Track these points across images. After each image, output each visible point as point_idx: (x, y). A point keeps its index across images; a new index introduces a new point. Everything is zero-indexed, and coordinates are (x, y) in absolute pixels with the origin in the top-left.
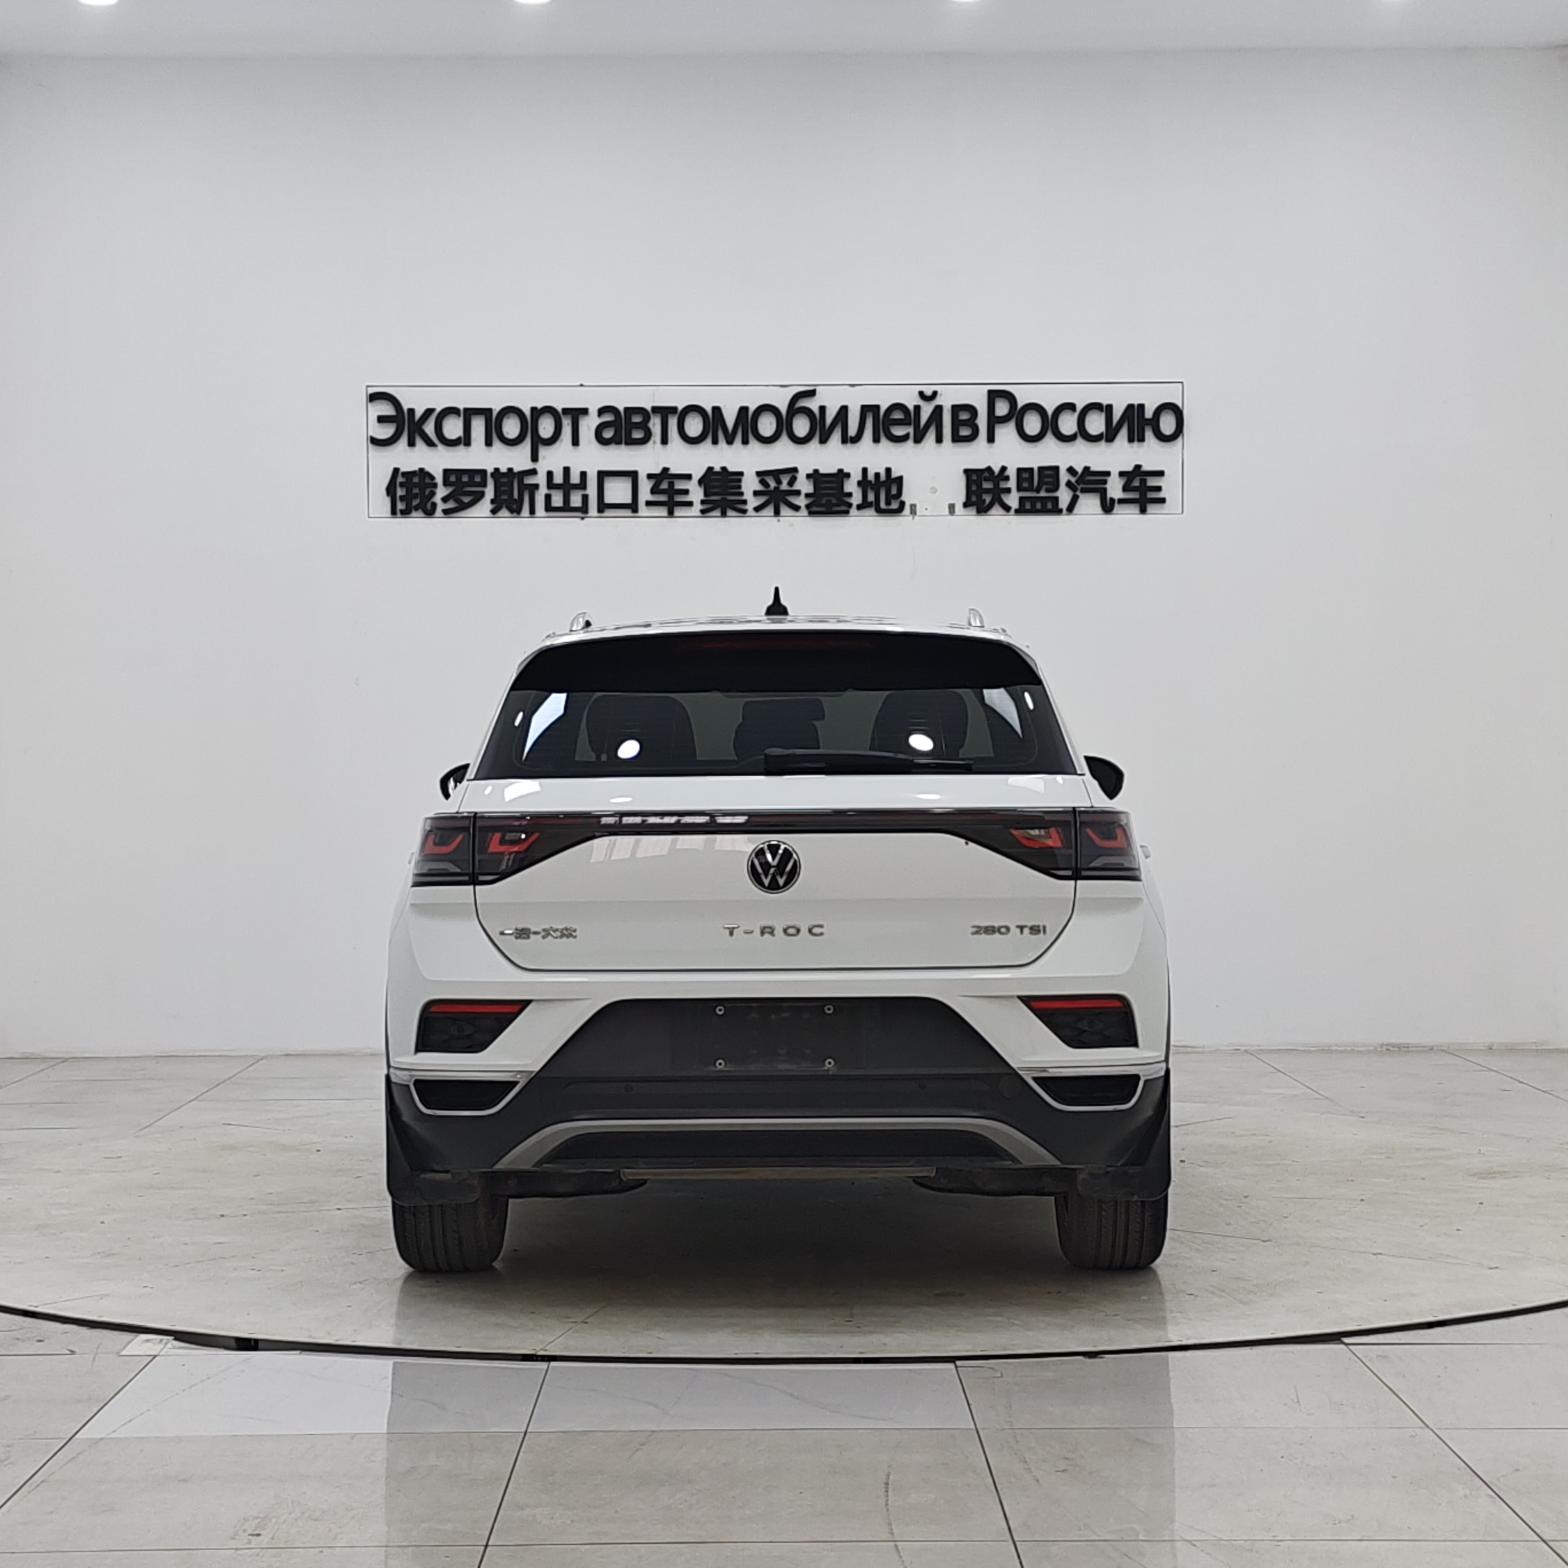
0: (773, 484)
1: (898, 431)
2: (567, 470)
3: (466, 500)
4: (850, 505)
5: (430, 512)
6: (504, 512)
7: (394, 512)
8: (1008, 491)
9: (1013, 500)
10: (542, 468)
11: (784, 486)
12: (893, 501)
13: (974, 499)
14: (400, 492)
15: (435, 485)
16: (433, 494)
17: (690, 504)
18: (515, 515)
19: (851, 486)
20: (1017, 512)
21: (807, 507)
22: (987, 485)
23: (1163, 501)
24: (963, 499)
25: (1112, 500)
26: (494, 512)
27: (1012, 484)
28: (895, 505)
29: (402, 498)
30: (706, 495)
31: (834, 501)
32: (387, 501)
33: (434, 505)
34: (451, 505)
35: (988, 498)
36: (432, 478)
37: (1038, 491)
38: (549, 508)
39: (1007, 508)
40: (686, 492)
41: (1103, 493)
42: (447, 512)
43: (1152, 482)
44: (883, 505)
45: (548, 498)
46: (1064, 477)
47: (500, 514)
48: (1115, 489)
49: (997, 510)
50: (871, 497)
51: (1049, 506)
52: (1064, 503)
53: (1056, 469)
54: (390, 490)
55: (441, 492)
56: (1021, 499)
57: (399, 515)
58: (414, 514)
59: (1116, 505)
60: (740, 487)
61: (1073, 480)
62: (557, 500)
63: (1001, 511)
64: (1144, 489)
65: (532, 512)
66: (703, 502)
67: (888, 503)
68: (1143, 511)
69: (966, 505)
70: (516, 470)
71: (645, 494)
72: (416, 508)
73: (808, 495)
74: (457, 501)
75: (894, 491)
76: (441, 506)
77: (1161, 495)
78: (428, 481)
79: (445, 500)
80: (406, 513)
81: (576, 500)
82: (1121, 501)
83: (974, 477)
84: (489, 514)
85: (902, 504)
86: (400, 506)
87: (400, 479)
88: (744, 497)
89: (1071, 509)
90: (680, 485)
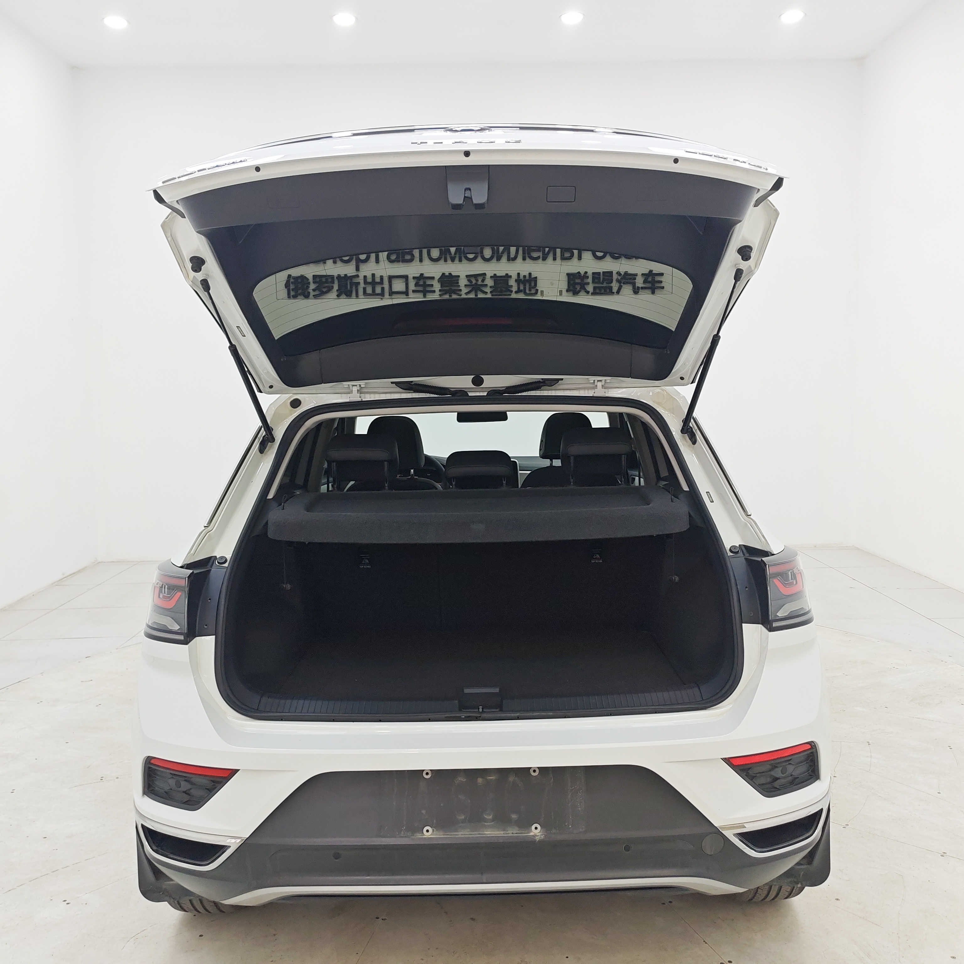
0: (474, 282)
1: (535, 255)
2: (373, 275)
3: (325, 290)
4: (512, 291)
5: (307, 296)
6: (343, 296)
7: (289, 297)
8: (588, 284)
9: (590, 288)
10: (361, 274)
11: (480, 282)
12: (532, 289)
13: (571, 288)
14: (292, 287)
15: (309, 283)
16: (308, 287)
17: (434, 291)
18: (348, 297)
19: (512, 282)
20: (592, 294)
21: (491, 292)
22: (578, 281)
23: (663, 288)
24: (566, 287)
25: (638, 287)
26: (338, 296)
27: (590, 280)
28: (533, 291)
29: (293, 290)
30: (441, 287)
31: (504, 289)
32: (286, 291)
33: (309, 293)
34: (317, 293)
35: (578, 288)
36: (308, 279)
37: (602, 283)
38: (365, 293)
39: (588, 292)
40: (432, 285)
41: (634, 284)
42: (315, 297)
43: (658, 278)
44: (527, 291)
45: (365, 289)
46: (615, 276)
47: (341, 297)
48: (639, 282)
49: (582, 293)
50: (522, 288)
51: (608, 291)
52: (615, 289)
53: (611, 273)
54: (287, 285)
55: (312, 286)
56: (595, 288)
57: (292, 298)
58: (299, 297)
59: (640, 290)
60: (458, 283)
61: (619, 278)
62: (369, 290)
63: (585, 294)
64: (654, 282)
65: (357, 296)
66: (440, 291)
67: (530, 290)
68: (653, 293)
69: (567, 291)
70: (349, 275)
71: (412, 286)
72: (300, 294)
73: (491, 287)
74: (320, 290)
75: (533, 284)
76: (312, 293)
77: (662, 285)
78: (305, 281)
79: (314, 290)
80: (295, 297)
81: (378, 290)
82: (642, 288)
83: (572, 277)
84: (336, 297)
85: (537, 290)
86: (292, 293)
87: (292, 280)
88: (460, 288)
89: (618, 292)
90: (429, 282)
